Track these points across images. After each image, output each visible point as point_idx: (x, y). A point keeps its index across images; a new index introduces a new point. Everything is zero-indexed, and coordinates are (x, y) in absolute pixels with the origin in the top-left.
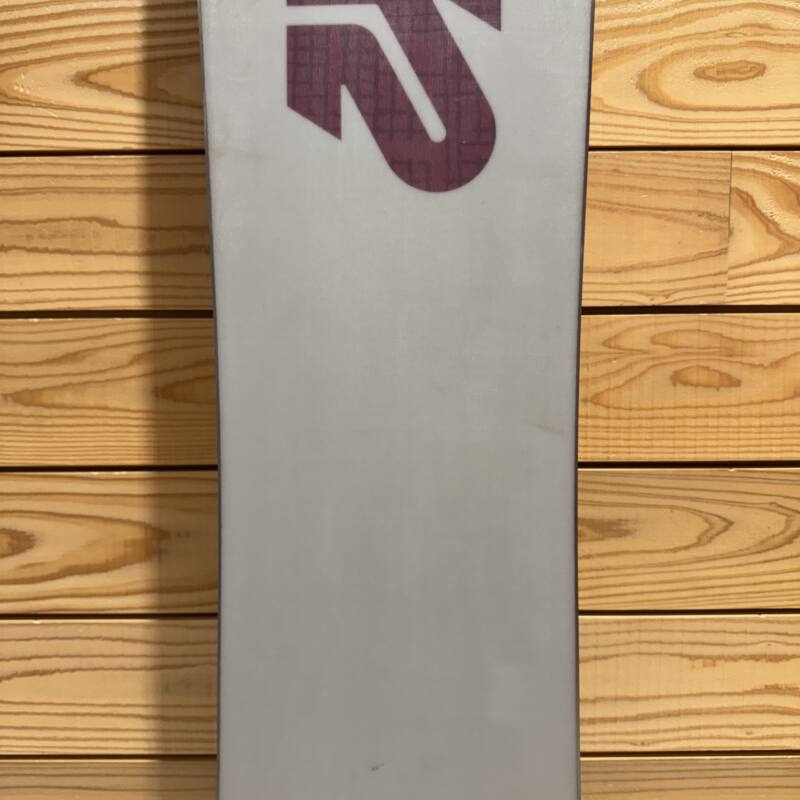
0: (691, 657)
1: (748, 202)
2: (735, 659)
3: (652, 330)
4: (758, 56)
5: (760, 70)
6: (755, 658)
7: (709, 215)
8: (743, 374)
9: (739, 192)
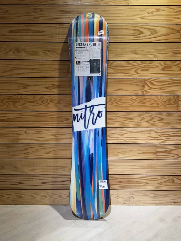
0: (140, 133)
1: (146, 84)
2: (145, 133)
3: (136, 97)
4: (148, 68)
5: (148, 70)
6: (147, 133)
7: (142, 85)
8: (146, 102)
9: (146, 83)
